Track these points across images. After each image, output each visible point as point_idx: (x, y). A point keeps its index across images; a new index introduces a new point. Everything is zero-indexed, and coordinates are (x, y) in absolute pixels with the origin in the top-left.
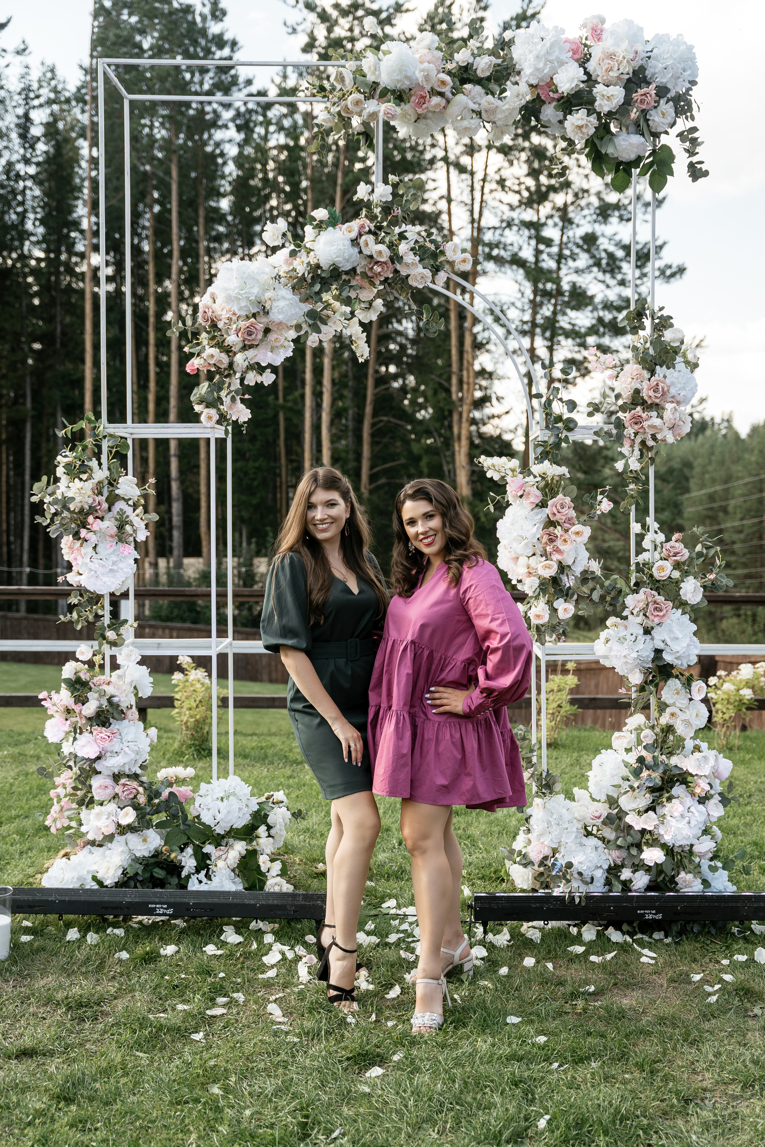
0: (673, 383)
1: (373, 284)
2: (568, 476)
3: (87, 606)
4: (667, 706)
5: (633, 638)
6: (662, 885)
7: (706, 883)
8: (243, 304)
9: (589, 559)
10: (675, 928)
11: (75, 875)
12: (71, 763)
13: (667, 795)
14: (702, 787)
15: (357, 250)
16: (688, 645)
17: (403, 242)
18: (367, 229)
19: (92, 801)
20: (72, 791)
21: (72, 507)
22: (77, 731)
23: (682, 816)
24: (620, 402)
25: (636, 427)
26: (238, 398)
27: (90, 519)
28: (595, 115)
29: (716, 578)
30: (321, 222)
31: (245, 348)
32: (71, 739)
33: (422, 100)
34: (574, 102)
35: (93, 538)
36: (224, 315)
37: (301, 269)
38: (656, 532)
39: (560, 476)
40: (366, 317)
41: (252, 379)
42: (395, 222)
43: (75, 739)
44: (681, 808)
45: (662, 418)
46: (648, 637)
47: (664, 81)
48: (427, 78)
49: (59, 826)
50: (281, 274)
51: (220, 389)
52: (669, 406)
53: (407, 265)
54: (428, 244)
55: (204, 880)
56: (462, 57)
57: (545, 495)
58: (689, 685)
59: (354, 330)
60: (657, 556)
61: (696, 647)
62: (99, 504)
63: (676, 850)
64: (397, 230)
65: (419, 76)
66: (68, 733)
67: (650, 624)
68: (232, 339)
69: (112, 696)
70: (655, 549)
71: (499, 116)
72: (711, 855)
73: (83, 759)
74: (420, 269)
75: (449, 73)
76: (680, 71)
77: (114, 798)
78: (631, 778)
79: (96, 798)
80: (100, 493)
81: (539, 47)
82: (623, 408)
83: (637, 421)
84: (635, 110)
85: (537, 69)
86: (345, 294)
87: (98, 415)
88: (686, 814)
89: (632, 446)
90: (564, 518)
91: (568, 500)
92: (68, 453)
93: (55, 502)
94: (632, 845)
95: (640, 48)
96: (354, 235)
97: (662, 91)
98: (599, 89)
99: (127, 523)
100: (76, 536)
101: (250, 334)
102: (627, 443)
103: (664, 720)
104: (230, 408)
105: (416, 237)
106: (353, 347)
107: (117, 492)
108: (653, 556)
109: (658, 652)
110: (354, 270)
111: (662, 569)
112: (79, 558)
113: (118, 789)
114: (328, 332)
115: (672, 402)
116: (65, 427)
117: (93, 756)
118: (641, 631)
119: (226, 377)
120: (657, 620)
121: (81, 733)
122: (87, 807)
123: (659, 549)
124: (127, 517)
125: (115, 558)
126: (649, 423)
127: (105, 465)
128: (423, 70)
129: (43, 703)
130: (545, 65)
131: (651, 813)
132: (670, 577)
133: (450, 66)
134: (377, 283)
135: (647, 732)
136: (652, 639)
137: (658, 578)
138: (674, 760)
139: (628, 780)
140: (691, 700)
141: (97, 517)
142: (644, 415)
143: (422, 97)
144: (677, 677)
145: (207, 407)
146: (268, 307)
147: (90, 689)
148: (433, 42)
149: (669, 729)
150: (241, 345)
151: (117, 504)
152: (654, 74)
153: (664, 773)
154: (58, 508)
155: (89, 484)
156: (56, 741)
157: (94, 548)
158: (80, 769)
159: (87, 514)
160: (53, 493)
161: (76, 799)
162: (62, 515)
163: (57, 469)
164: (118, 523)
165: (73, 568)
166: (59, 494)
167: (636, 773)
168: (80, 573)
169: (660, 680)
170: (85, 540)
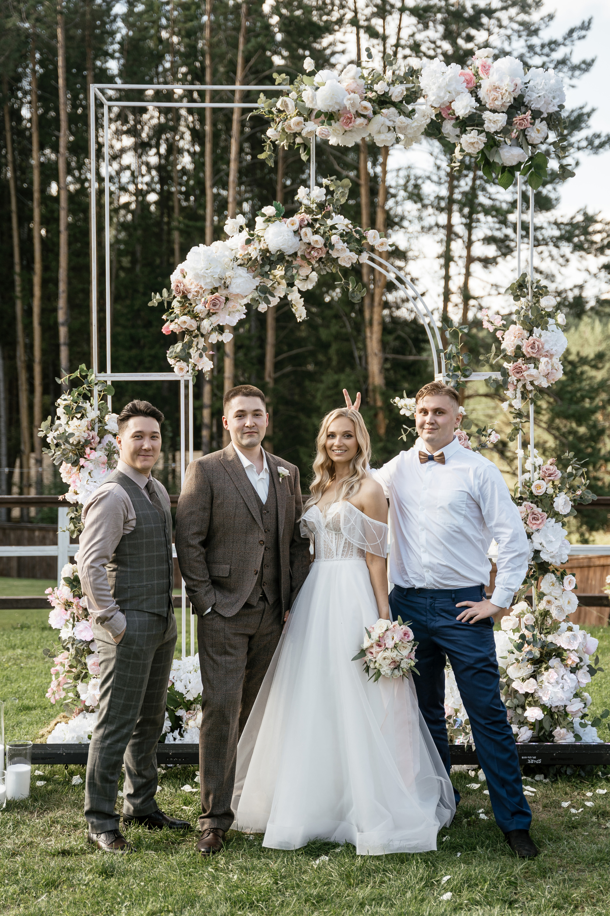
0: (546, 341)
1: (310, 263)
4: (544, 595)
6: (543, 738)
7: (577, 737)
8: (208, 280)
10: (552, 771)
11: (75, 735)
12: (69, 646)
13: (545, 666)
14: (573, 659)
15: (298, 239)
16: (560, 547)
17: (334, 231)
18: (306, 222)
19: (86, 676)
20: (68, 669)
21: (71, 440)
22: (76, 619)
23: (557, 682)
25: (518, 375)
26: (204, 354)
27: (88, 450)
28: (484, 134)
29: (583, 493)
30: (270, 217)
31: (209, 315)
32: (71, 626)
33: (349, 121)
34: (468, 123)
35: (90, 466)
36: (193, 289)
37: (254, 254)
38: (535, 457)
40: (303, 286)
41: (214, 338)
42: (328, 216)
43: (74, 626)
44: (556, 676)
45: (538, 368)
47: (538, 106)
48: (353, 105)
49: (57, 697)
50: (238, 256)
51: (190, 347)
52: (543, 360)
53: (338, 250)
54: (354, 233)
55: (178, 737)
56: (380, 87)
58: (563, 578)
59: (295, 297)
60: (536, 476)
61: (567, 548)
62: (93, 438)
63: (553, 710)
64: (329, 222)
65: (347, 103)
66: (67, 621)
67: (530, 531)
68: (200, 308)
70: (535, 471)
71: (409, 131)
72: (581, 714)
73: (81, 641)
74: (348, 252)
75: (370, 100)
76: (551, 98)
78: (515, 651)
79: (90, 672)
80: (93, 429)
81: (440, 80)
82: (508, 360)
83: (519, 370)
84: (515, 131)
85: (439, 97)
86: (289, 274)
87: (89, 366)
88: (560, 681)
89: (515, 390)
91: (464, 433)
92: (66, 397)
93: (59, 437)
94: (518, 706)
95: (519, 81)
96: (296, 227)
97: (536, 114)
98: (487, 115)
99: (114, 452)
100: (75, 463)
101: (215, 305)
102: (511, 388)
103: (542, 606)
104: (198, 361)
105: (344, 228)
106: (293, 310)
107: (106, 427)
108: (533, 476)
109: (537, 552)
110: (296, 254)
111: (538, 487)
112: (77, 481)
114: (275, 301)
115: (546, 356)
116: (64, 376)
117: (89, 639)
119: (194, 337)
120: (535, 527)
121: (78, 621)
122: (82, 680)
123: (538, 470)
124: (114, 447)
126: (528, 372)
127: (96, 407)
128: (349, 99)
129: (48, 597)
130: (445, 94)
131: (532, 680)
132: (546, 493)
133: (371, 95)
134: (314, 262)
135: (528, 615)
136: (532, 542)
137: (536, 494)
138: (550, 638)
139: (513, 653)
140: (564, 590)
141: (91, 449)
142: (523, 367)
143: (348, 118)
144: (553, 572)
145: (179, 361)
146: (228, 282)
148: (357, 73)
149: (546, 614)
150: (206, 312)
151: (105, 437)
152: (530, 101)
153: (542, 647)
154: (61, 441)
155: (85, 422)
156: (58, 627)
157: (90, 473)
158: (77, 650)
159: (84, 446)
160: (56, 430)
161: (72, 675)
162: (63, 447)
163: (58, 410)
164: (107, 453)
165: (70, 489)
166: (61, 430)
167: (519, 647)
168: (77, 494)
169: (539, 575)
170: (83, 467)
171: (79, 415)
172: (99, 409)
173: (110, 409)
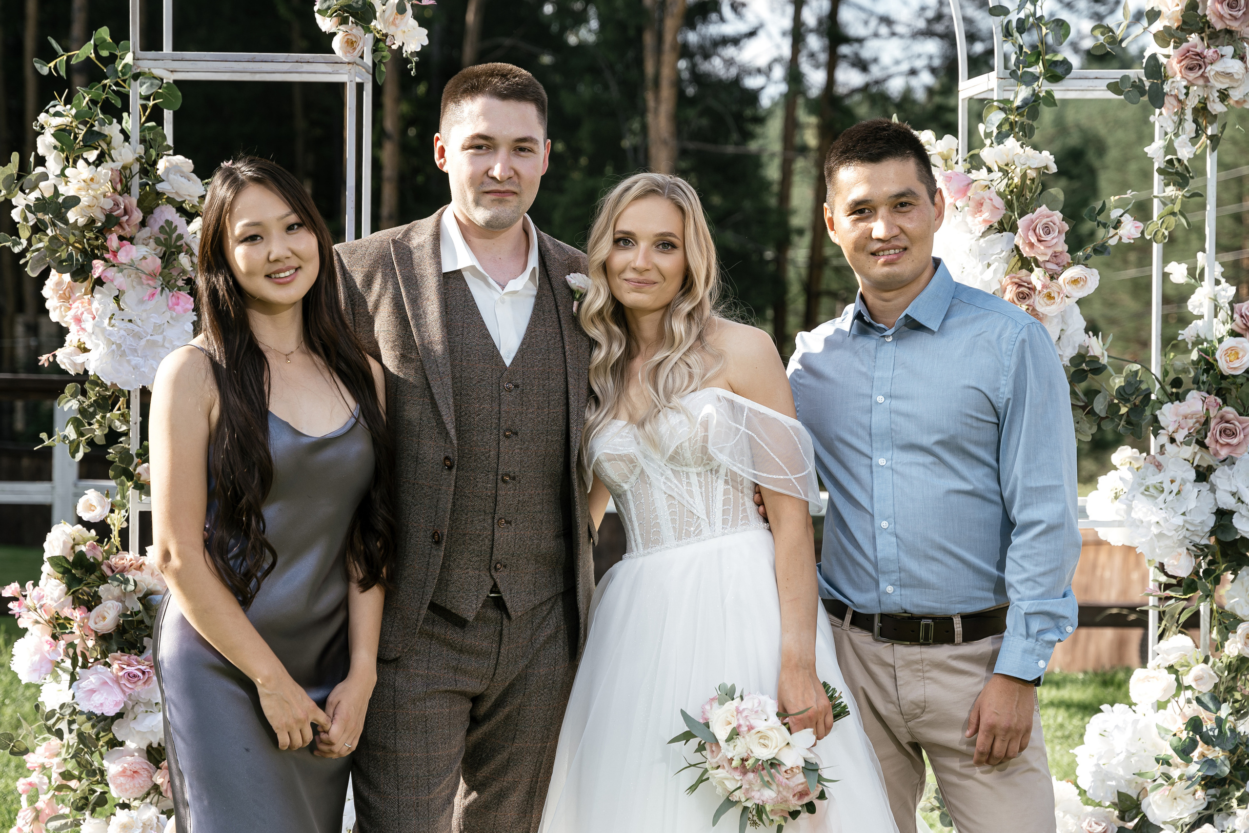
2: (1054, 169)
3: (93, 415)
4: (1238, 621)
5: (1175, 488)
9: (1087, 331)
12: (63, 726)
13: (1238, 794)
19: (102, 800)
20: (60, 781)
21: (72, 216)
22: (79, 660)
24: (1158, 26)
25: (1192, 75)
26: (408, 6)
27: (113, 241)
32: (66, 678)
35: (118, 279)
38: (1217, 282)
39: (1038, 169)
43: (73, 678)
45: (1243, 61)
46: (1204, 487)
57: (1009, 205)
60: (1220, 329)
62: (126, 212)
66: (58, 665)
67: (1207, 460)
69: (149, 593)
70: (1216, 316)
73: (90, 716)
77: (148, 794)
78: (1176, 759)
79: (114, 792)
82: (1163, 38)
83: (1192, 63)
87: (120, 34)
89: (1181, 113)
90: (1050, 252)
91: (1058, 216)
92: (59, 108)
93: (42, 205)
99: (180, 249)
100: (81, 273)
102: (1169, 106)
103: (1233, 647)
104: (391, 26)
107: (160, 187)
108: (1213, 328)
109: (1223, 516)
111: (1234, 352)
112: (86, 316)
113: (160, 779)
116: (54, 55)
117: (111, 711)
118: (1192, 475)
120: (1224, 453)
121: (85, 666)
122: (93, 811)
123: (1222, 315)
124: (180, 237)
125: (155, 319)
126: (1218, 67)
127: (135, 136)
129: (11, 605)
131: (1207, 826)
135: (1199, 669)
136: (1213, 490)
137: (1224, 372)
139: (1169, 764)
141: (121, 238)
142: (1209, 53)
145: (344, 21)
147: (104, 579)
149: (1242, 666)
151: (157, 211)
153: (1236, 750)
154: (47, 218)
155: (104, 170)
156: (34, 679)
157: (117, 298)
158: (81, 736)
159: (102, 232)
160: (32, 190)
161: (71, 796)
162: (49, 231)
163: (40, 140)
164: (161, 249)
165: (68, 338)
166: (46, 189)
167: (1185, 751)
168: (86, 350)
169: (1226, 570)
170: (99, 282)
171: (92, 155)
172: (143, 141)
173: (170, 141)
